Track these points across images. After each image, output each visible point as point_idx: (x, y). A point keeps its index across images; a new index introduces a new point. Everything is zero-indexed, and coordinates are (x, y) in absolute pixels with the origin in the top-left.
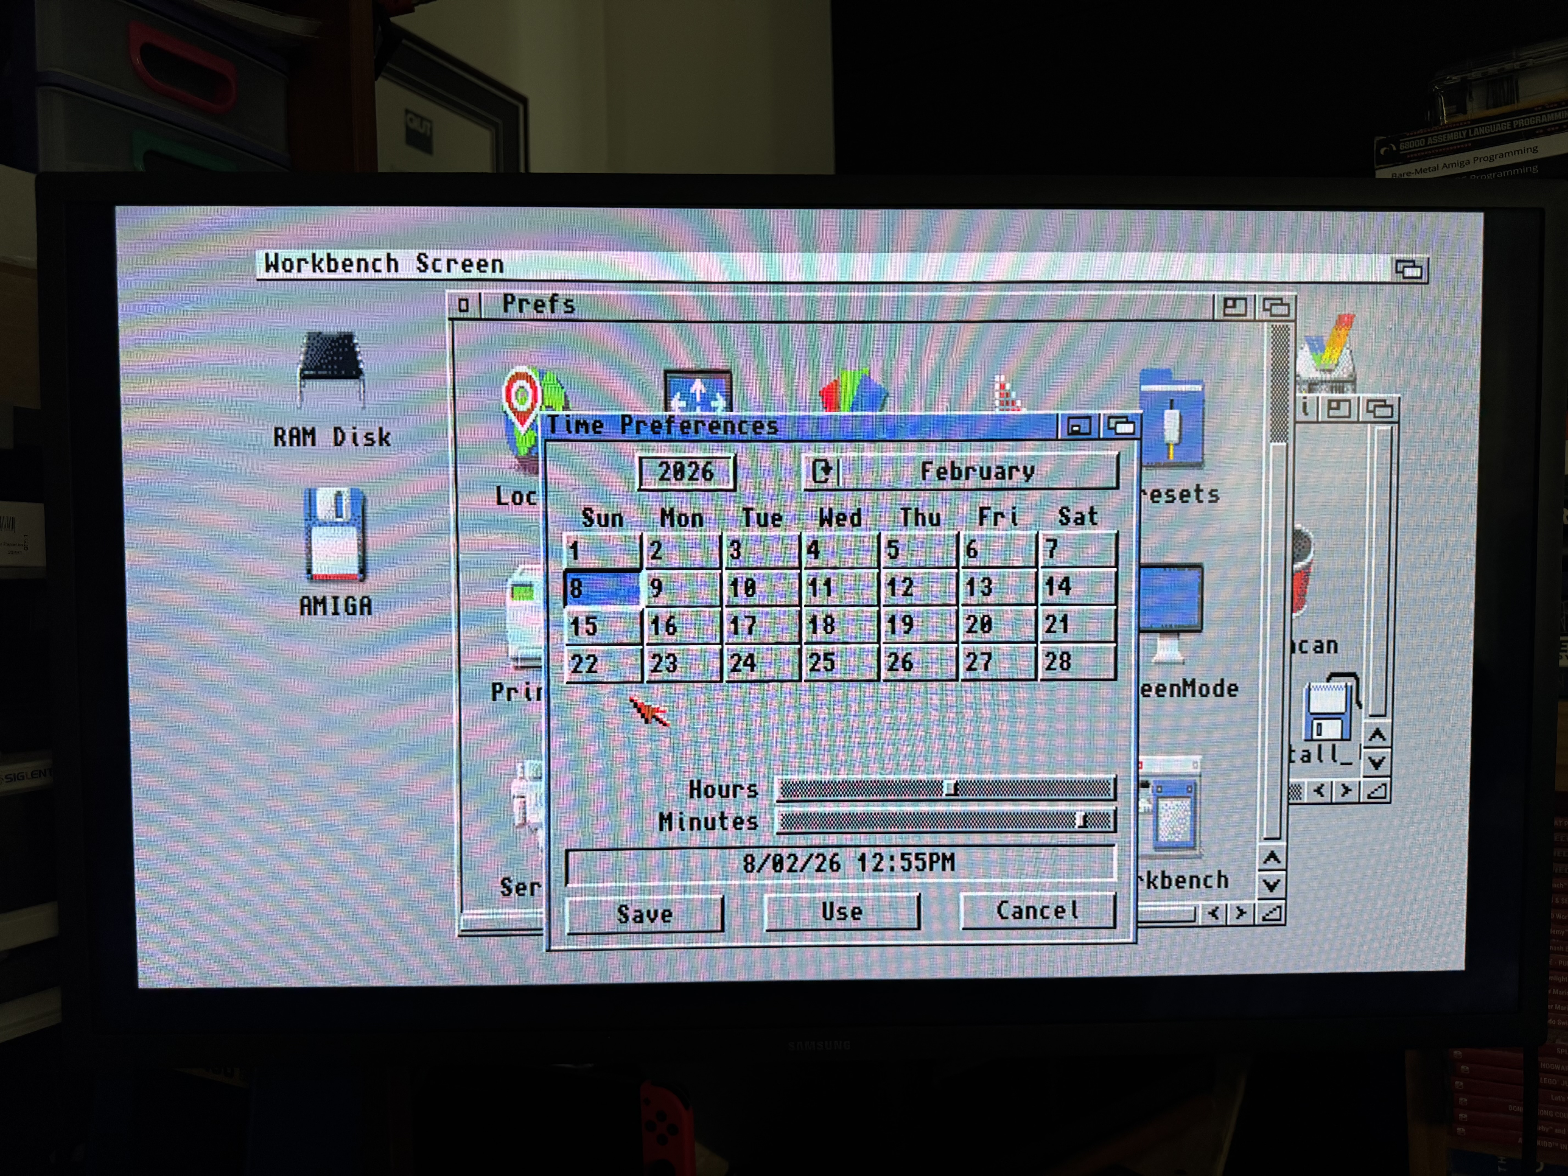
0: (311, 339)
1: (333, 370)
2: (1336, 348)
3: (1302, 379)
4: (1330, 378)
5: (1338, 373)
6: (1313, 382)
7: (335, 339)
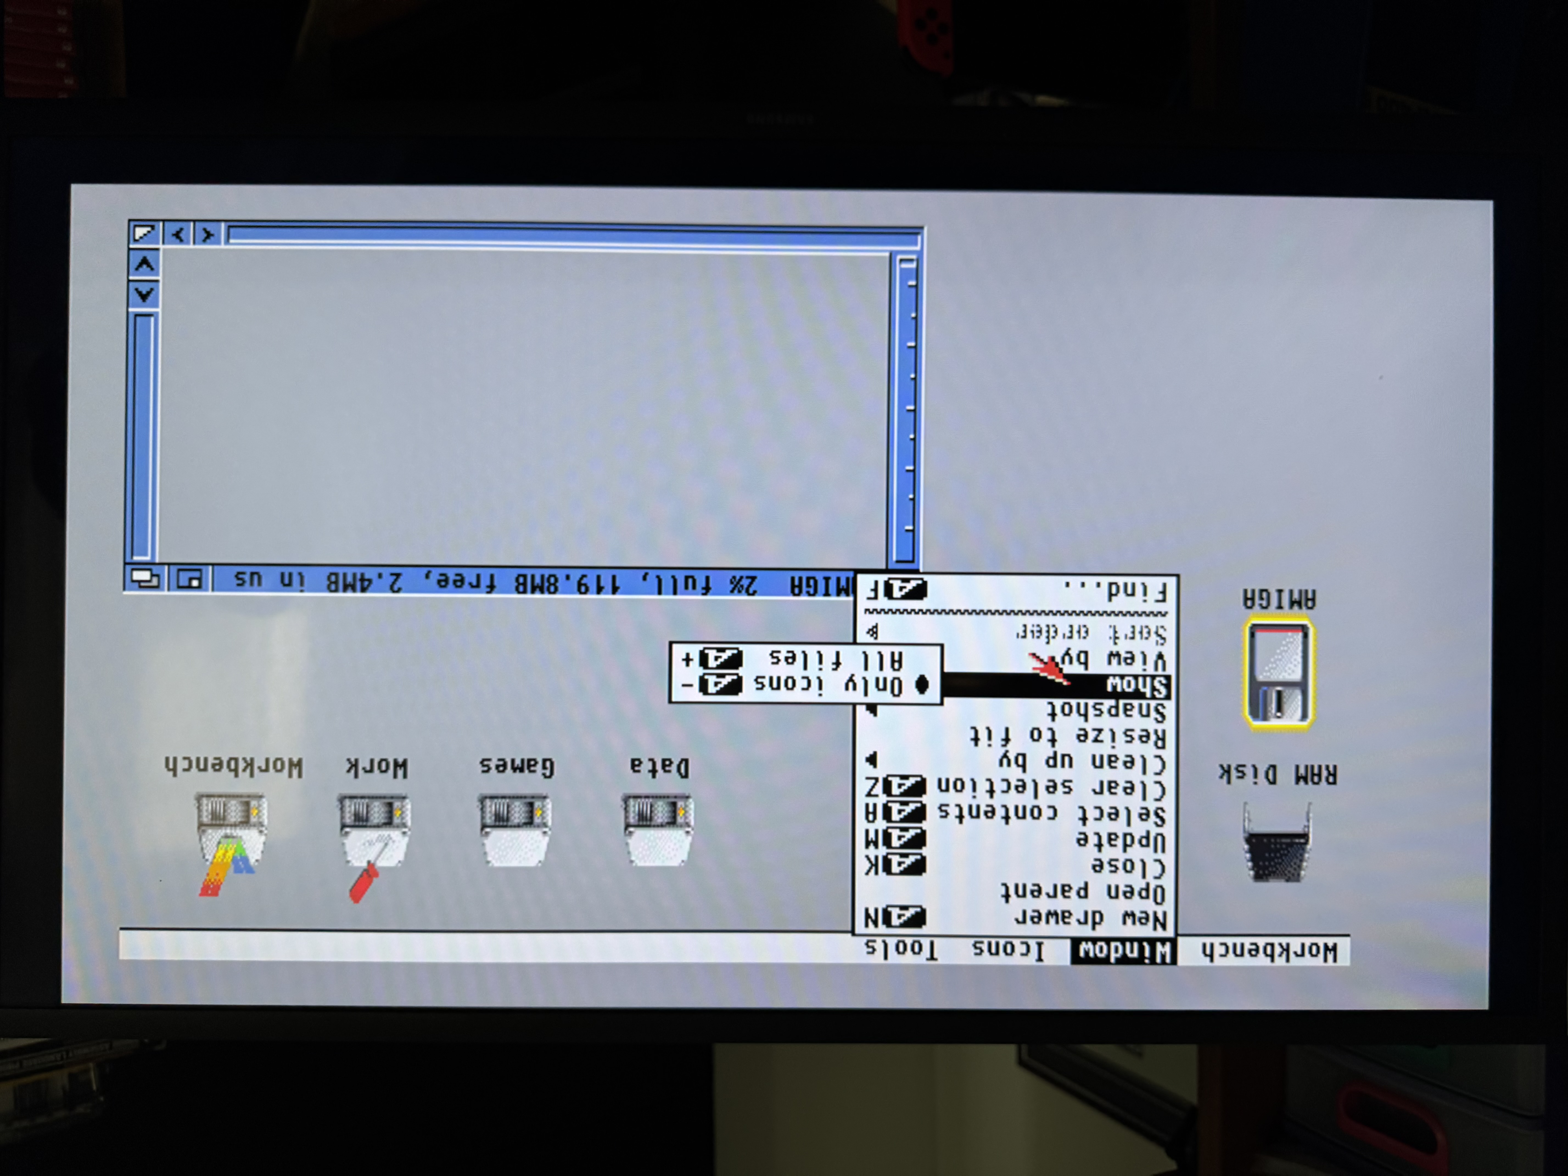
0: (1296, 875)
1: (1275, 844)
2: (220, 860)
3: (256, 828)
4: (226, 829)
5: (218, 834)
6: (245, 825)
7: (1272, 874)
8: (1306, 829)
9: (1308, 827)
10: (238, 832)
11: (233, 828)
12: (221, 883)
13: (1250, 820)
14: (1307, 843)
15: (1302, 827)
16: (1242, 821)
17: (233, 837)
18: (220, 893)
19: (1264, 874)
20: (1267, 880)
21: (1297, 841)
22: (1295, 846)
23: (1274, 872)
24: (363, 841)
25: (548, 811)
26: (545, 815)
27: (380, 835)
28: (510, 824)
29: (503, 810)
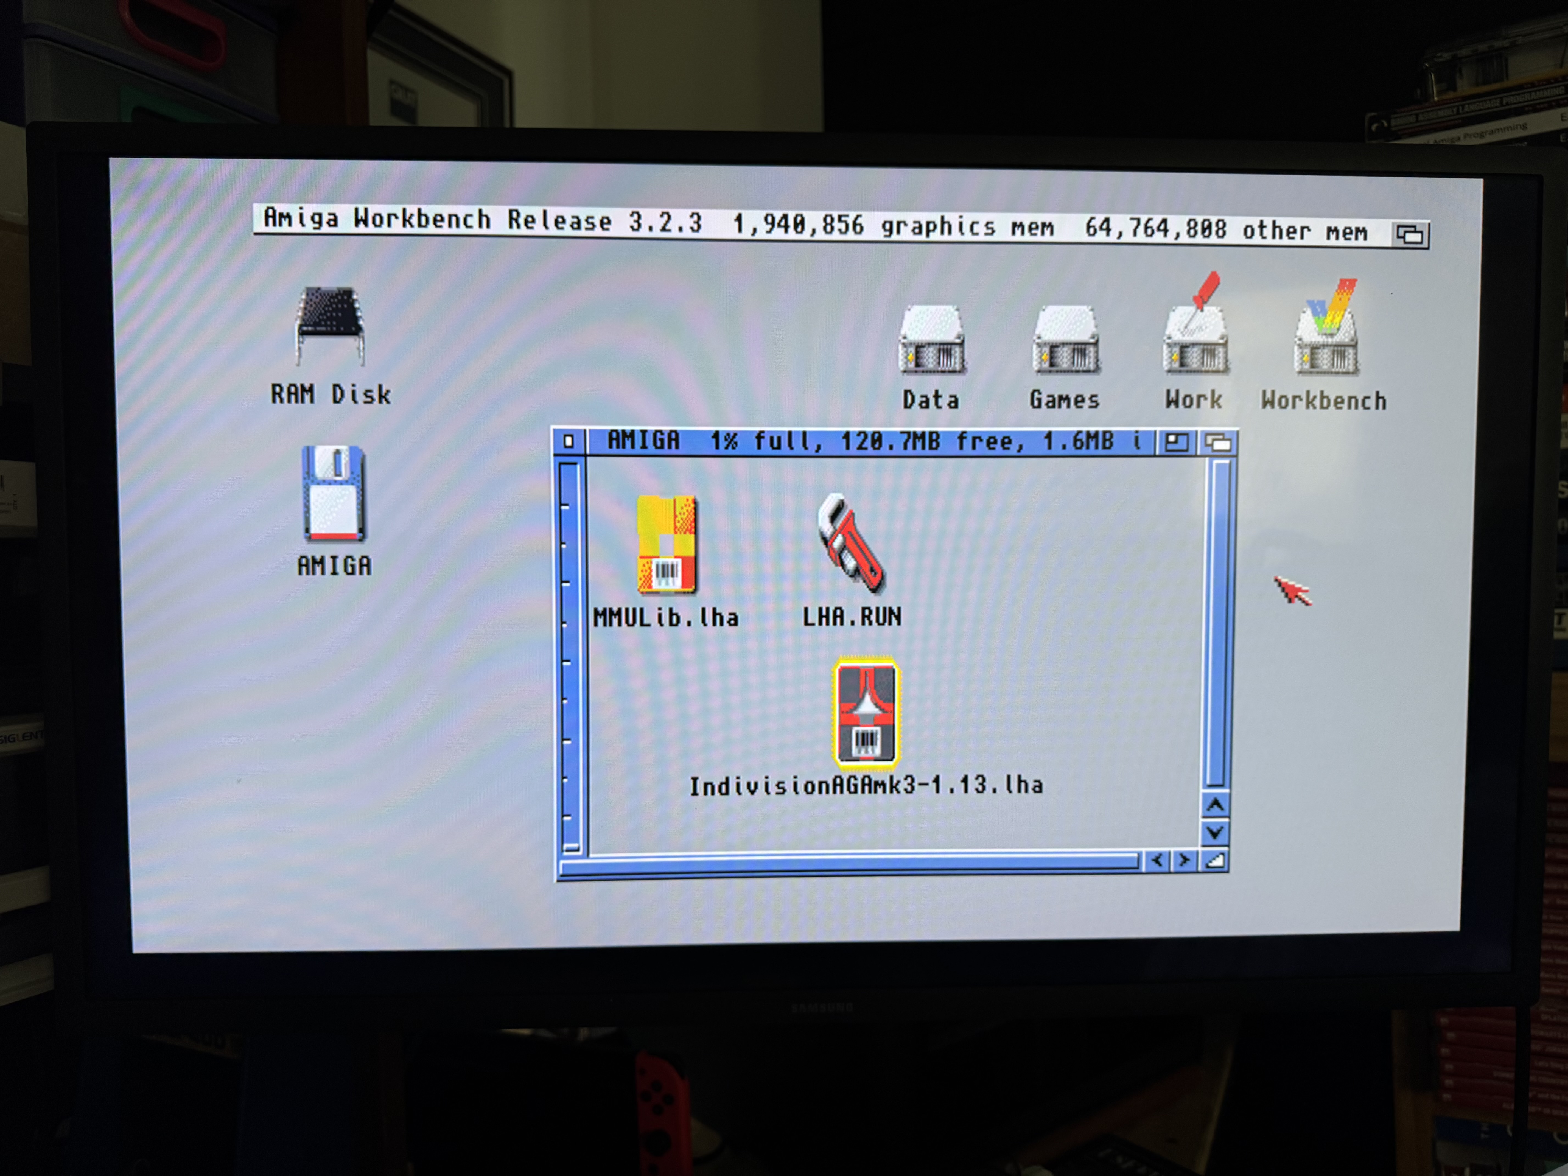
0: (310, 294)
1: (331, 326)
2: (1338, 312)
3: (1305, 343)
4: (1332, 342)
5: (1340, 337)
6: (1315, 346)
7: (334, 295)
8: (301, 340)
9: (299, 342)
10: (1321, 340)
11: (1325, 343)
12: (1337, 291)
13: (358, 348)
14: (301, 326)
15: (305, 342)
16: (366, 348)
17: (1325, 334)
18: (1338, 282)
19: (342, 296)
20: (339, 289)
21: (310, 329)
22: (312, 323)
23: (332, 297)
24: (1208, 330)
25: (1037, 358)
26: (1039, 355)
27: (1192, 336)
28: (1072, 346)
29: (1078, 359)
